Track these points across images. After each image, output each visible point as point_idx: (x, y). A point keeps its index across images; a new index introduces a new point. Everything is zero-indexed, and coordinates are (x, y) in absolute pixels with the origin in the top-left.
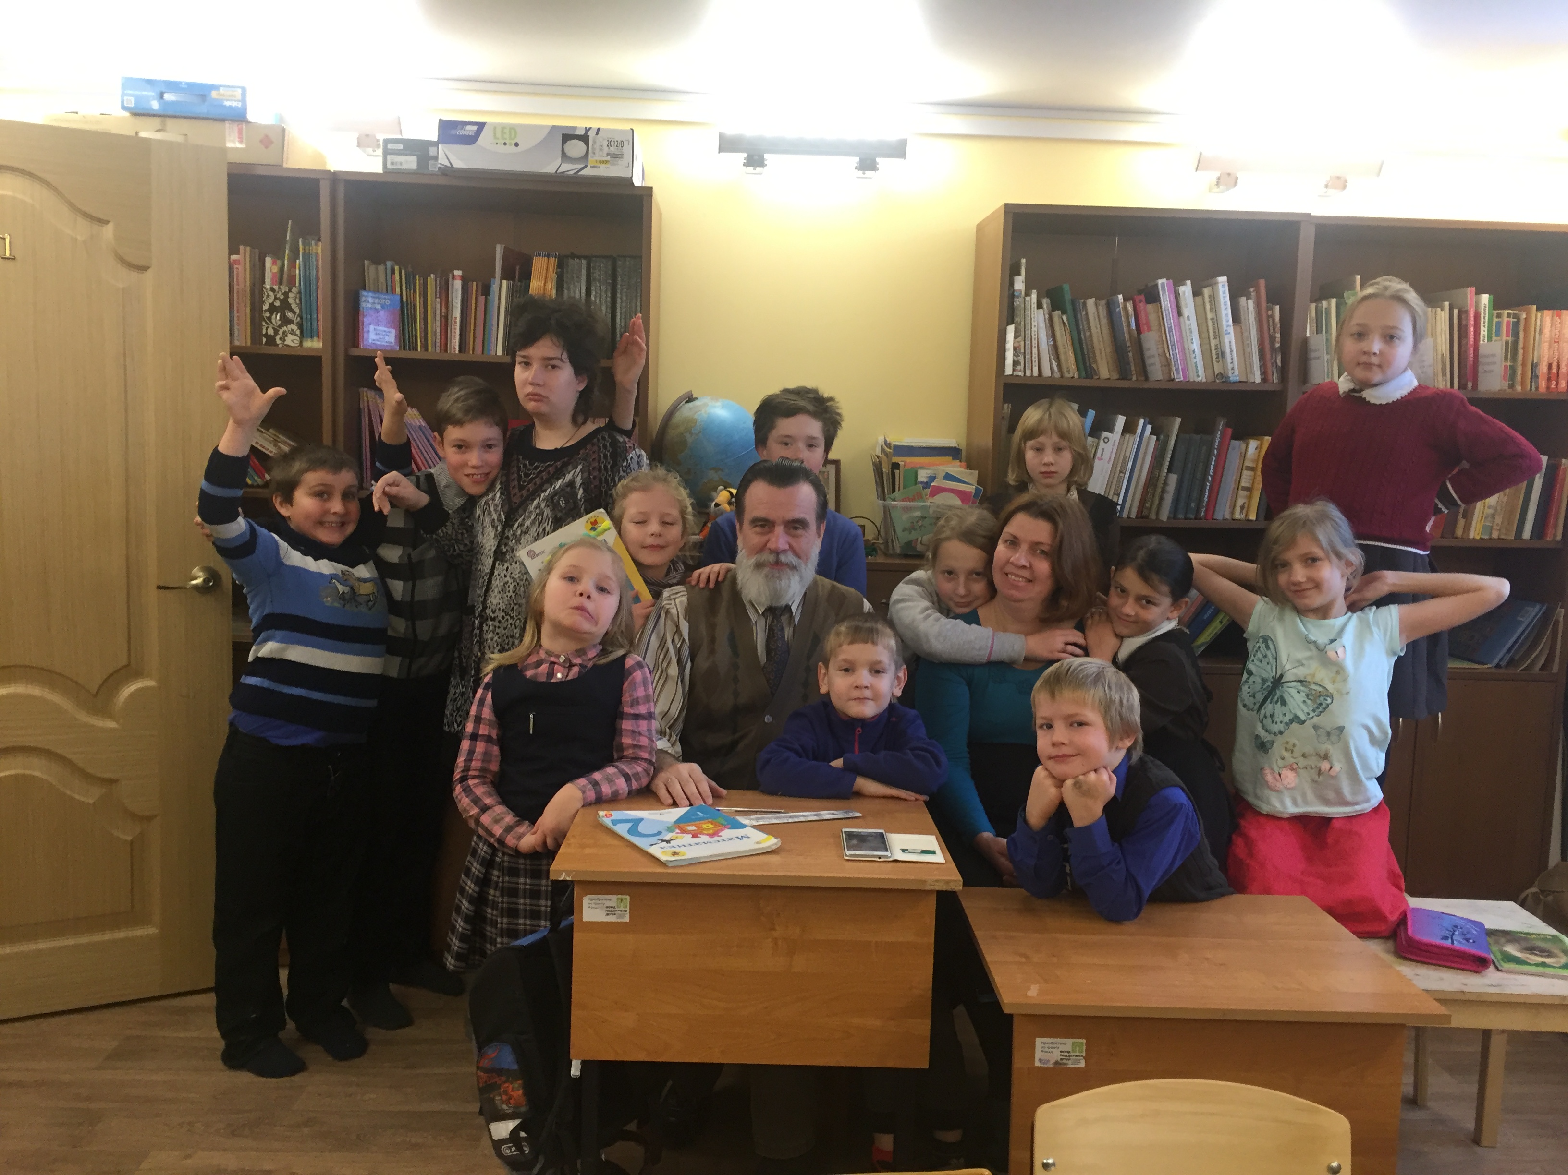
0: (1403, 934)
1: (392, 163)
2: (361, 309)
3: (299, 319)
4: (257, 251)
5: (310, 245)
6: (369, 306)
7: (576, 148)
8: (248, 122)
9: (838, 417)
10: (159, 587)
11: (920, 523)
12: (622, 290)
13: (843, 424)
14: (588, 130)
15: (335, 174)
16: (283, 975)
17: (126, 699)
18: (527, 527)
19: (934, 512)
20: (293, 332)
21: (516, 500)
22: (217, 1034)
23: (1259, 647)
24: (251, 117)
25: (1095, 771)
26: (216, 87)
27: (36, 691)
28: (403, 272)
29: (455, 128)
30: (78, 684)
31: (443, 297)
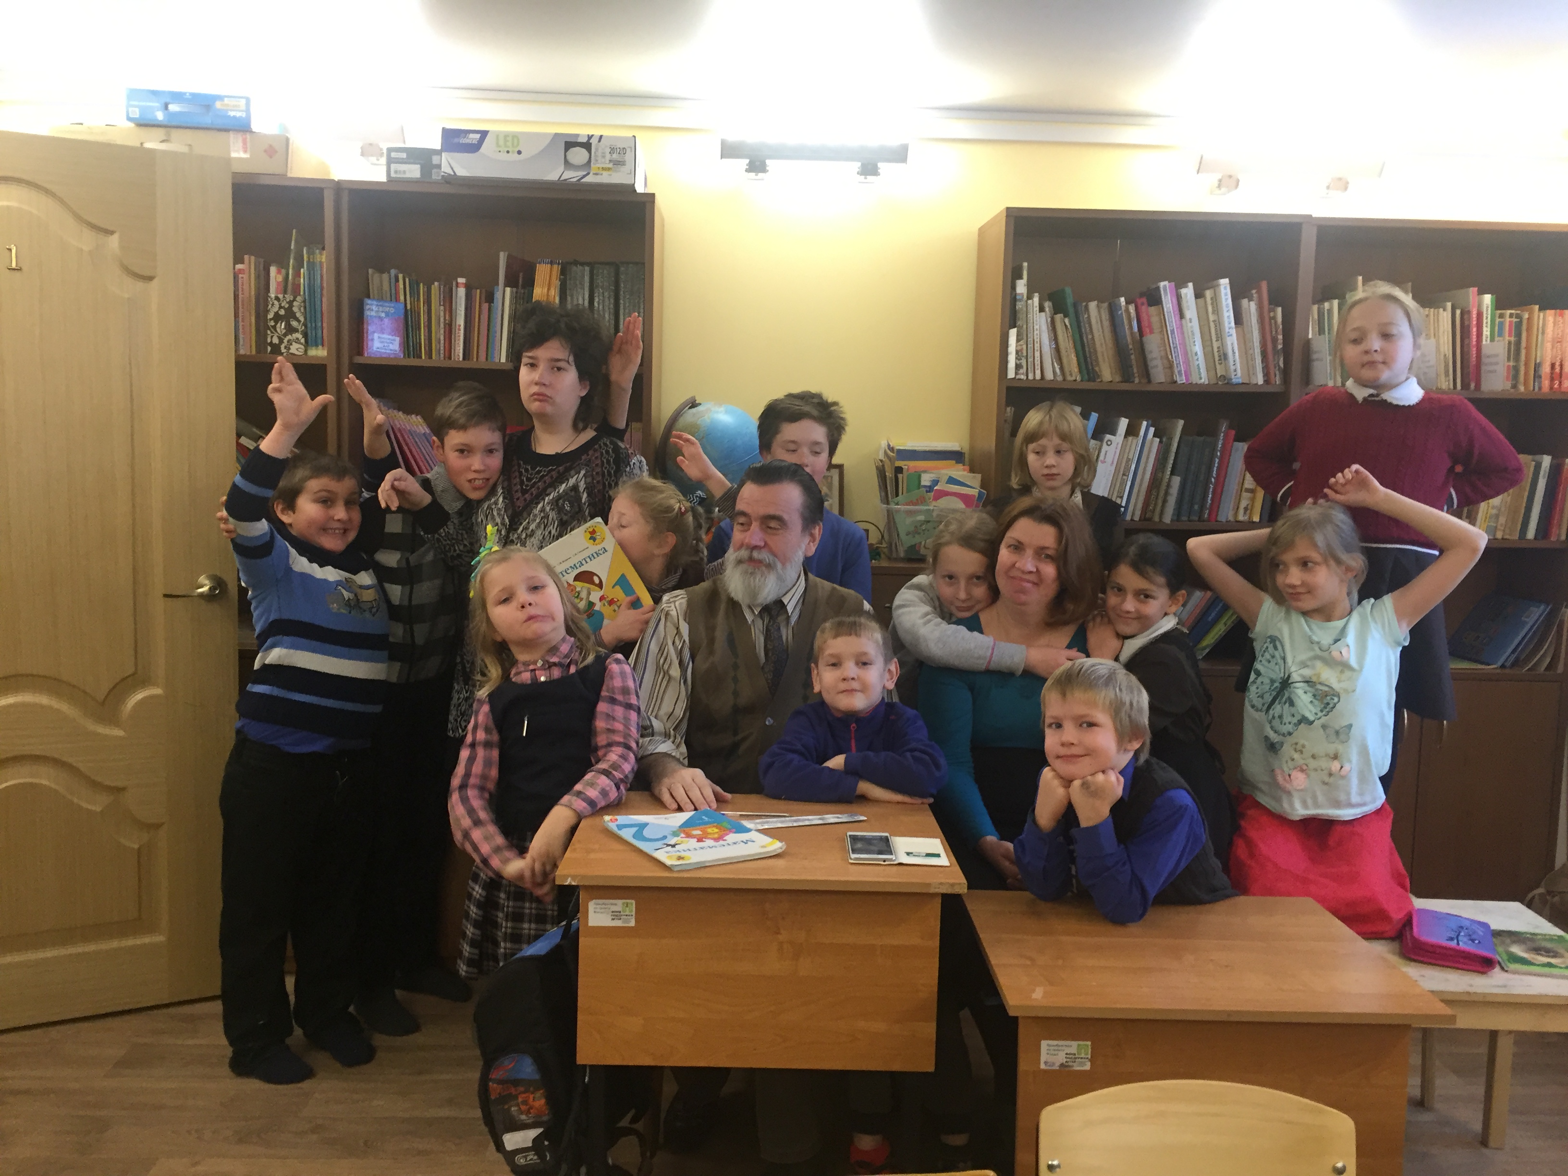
0: (1409, 937)
1: (396, 172)
2: (365, 316)
3: (303, 328)
4: (262, 260)
5: (313, 253)
6: (373, 314)
7: (578, 156)
8: (251, 132)
9: (842, 422)
10: (166, 596)
11: (924, 527)
12: (624, 297)
13: (847, 428)
14: (590, 137)
15: (339, 183)
16: (290, 982)
17: (133, 707)
18: (532, 530)
19: (938, 516)
20: (297, 341)
21: (520, 504)
22: (224, 1041)
23: (1267, 648)
24: (255, 127)
25: (1103, 772)
26: (220, 98)
27: (44, 700)
28: (407, 280)
29: (458, 136)
30: (85, 692)
31: (447, 305)
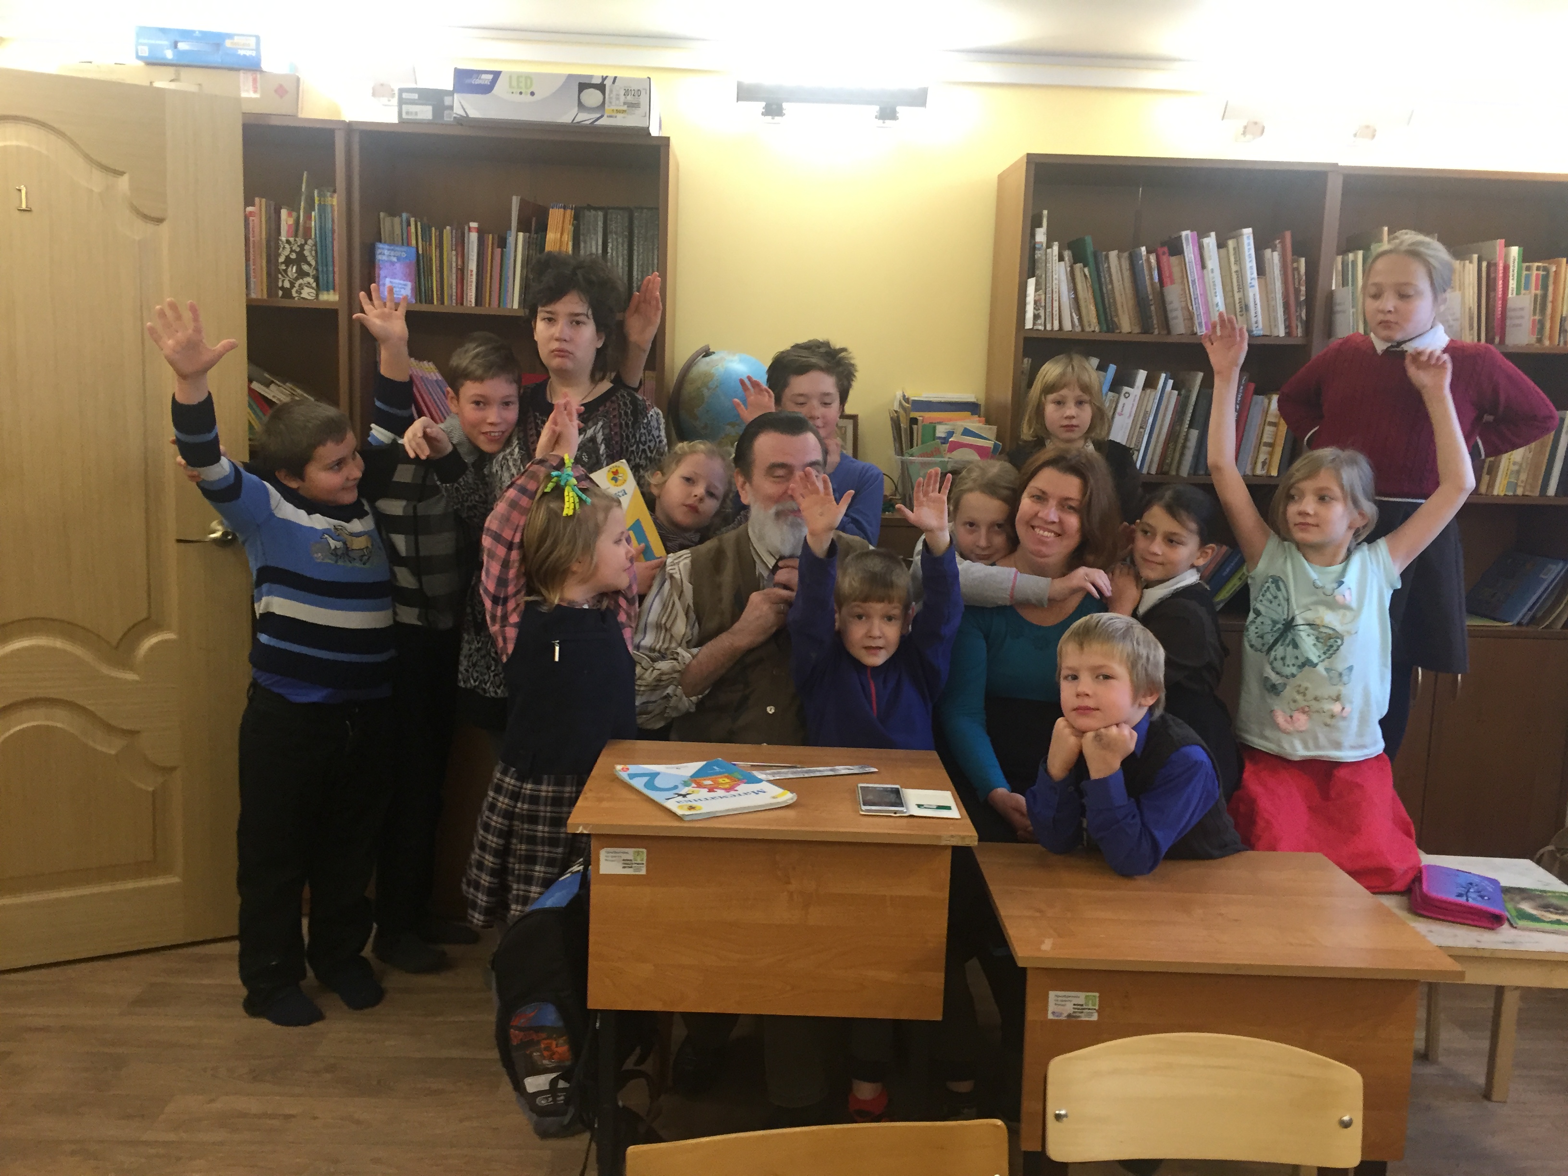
0: (1417, 892)
1: (407, 113)
2: (377, 261)
3: (315, 272)
4: (272, 203)
5: (325, 196)
6: (385, 258)
7: (592, 97)
8: (261, 71)
9: (852, 368)
10: (179, 541)
12: (638, 243)
14: (604, 79)
15: (350, 124)
17: (147, 651)
20: (308, 285)
22: (239, 982)
23: (1268, 587)
24: (265, 66)
25: (1117, 725)
26: (230, 36)
27: (58, 643)
28: (419, 224)
29: (471, 77)
30: (99, 636)
31: (460, 249)
